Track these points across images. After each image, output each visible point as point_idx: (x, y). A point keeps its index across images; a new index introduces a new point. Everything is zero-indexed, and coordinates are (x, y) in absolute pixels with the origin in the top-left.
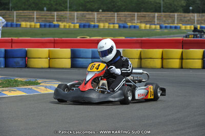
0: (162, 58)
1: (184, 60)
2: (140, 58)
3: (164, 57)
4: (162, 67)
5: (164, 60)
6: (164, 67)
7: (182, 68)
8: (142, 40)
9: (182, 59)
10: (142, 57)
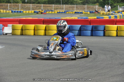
0: (34, 30)
1: (46, 31)
2: (22, 30)
3: (35, 29)
4: (34, 35)
5: (36, 31)
6: (35, 34)
7: (45, 35)
8: (20, 20)
9: (45, 30)
10: (23, 29)
